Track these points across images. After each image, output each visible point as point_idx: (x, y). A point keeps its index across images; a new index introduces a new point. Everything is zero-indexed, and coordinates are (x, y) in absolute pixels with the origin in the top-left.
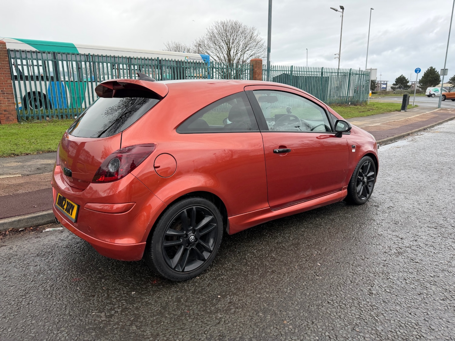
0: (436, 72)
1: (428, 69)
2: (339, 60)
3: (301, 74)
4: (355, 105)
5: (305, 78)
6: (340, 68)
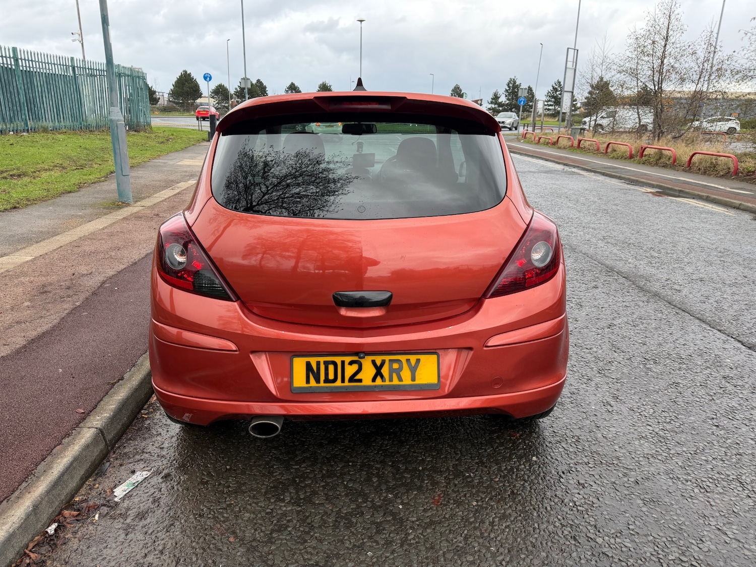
0: (193, 78)
1: (182, 73)
2: (81, 44)
3: (35, 67)
4: (135, 131)
5: (46, 76)
6: (86, 60)
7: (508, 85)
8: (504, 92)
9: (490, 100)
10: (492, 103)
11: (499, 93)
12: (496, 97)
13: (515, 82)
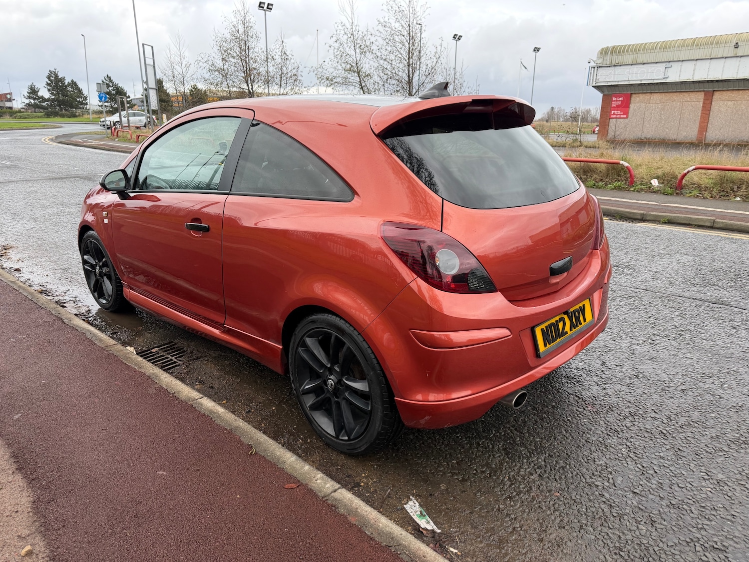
7: (49, 77)
8: (46, 86)
9: (26, 94)
10: (29, 97)
11: (36, 87)
12: (33, 92)
13: (56, 76)
